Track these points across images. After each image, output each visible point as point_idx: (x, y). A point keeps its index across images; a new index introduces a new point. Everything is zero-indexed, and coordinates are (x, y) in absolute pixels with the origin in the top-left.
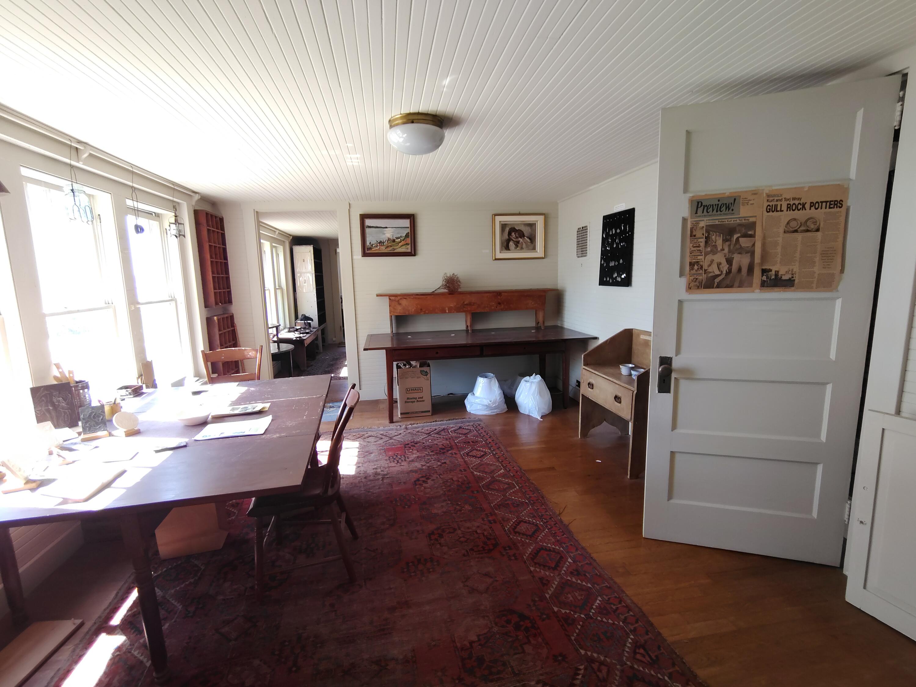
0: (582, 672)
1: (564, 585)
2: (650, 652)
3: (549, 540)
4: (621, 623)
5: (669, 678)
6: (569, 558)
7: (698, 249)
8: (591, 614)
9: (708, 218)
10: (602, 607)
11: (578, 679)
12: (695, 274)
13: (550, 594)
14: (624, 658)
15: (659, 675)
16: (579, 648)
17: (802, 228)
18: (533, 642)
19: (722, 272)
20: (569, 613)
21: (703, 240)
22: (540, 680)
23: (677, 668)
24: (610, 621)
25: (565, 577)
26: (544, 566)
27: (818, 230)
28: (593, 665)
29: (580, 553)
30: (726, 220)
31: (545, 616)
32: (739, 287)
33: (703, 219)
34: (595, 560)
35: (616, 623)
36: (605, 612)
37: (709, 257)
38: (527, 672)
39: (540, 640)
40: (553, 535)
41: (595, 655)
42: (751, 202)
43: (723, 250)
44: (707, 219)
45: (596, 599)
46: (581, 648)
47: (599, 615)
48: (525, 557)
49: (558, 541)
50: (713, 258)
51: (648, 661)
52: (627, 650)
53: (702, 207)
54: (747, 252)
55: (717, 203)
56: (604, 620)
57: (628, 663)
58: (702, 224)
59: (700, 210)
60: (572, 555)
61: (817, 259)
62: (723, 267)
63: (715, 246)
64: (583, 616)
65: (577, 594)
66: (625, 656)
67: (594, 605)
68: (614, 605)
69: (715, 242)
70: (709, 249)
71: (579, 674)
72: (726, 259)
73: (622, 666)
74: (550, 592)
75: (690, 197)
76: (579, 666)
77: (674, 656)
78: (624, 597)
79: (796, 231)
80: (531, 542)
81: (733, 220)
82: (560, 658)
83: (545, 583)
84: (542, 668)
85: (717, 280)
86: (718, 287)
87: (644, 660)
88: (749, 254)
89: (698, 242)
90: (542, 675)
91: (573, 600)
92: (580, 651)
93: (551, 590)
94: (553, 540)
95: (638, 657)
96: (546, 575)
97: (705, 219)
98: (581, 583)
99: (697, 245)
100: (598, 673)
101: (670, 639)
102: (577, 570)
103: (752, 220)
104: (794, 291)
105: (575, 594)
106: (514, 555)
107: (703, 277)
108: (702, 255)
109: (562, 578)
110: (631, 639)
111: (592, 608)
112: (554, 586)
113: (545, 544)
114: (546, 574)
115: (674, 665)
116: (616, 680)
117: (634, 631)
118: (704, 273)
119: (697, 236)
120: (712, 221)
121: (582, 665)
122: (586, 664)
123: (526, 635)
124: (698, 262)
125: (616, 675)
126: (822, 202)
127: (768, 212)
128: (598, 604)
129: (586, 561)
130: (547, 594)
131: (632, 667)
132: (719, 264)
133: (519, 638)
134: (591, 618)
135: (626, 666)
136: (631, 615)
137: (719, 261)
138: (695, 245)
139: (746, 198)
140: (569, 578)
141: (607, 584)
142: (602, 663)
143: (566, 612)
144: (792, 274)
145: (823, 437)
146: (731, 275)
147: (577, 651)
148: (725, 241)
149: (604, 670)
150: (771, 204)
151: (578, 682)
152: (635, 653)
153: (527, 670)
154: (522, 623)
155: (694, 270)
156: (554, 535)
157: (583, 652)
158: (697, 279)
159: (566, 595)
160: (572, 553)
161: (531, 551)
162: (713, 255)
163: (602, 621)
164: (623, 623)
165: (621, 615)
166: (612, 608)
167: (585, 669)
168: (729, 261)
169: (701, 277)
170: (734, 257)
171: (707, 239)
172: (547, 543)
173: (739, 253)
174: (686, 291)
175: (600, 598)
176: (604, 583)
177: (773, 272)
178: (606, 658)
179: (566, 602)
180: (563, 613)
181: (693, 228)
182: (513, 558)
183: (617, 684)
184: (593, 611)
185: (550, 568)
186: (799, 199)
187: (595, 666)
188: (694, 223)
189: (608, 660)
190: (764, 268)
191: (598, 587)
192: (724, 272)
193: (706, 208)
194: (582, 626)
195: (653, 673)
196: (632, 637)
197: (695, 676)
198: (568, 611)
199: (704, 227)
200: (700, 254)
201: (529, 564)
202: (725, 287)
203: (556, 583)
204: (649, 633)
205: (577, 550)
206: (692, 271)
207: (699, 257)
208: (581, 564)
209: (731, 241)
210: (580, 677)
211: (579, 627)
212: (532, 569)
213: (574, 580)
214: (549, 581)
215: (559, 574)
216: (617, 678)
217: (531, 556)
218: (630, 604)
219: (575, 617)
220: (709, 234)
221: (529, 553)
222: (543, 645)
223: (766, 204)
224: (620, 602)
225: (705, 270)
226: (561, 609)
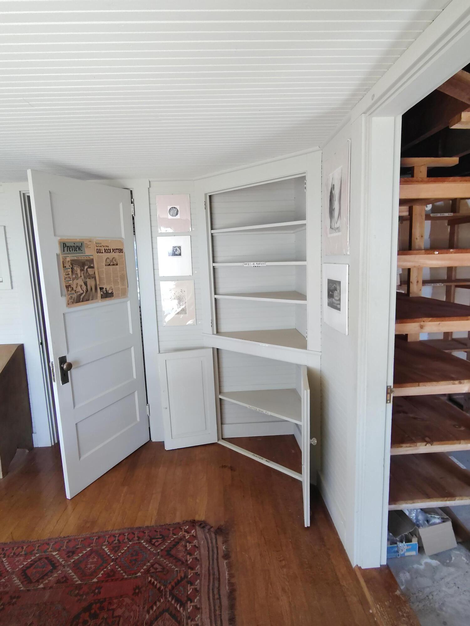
0: (153, 580)
1: (76, 567)
2: (156, 537)
3: (18, 561)
4: (130, 543)
5: (175, 535)
6: (52, 553)
7: (68, 276)
8: (113, 557)
9: (72, 255)
10: (112, 548)
11: (156, 585)
12: (70, 294)
13: (78, 579)
14: (154, 552)
15: (172, 539)
16: (136, 576)
17: (112, 263)
18: (115, 606)
19: (83, 291)
20: (103, 572)
21: (70, 270)
22: (147, 610)
23: (171, 529)
24: (125, 549)
25: (70, 563)
26: (44, 576)
27: (117, 265)
28: (151, 571)
29: (53, 543)
30: (80, 257)
31: (97, 591)
32: (92, 300)
33: (68, 256)
34: (68, 536)
35: (128, 546)
36: (117, 548)
37: (75, 281)
38: (137, 618)
39: (115, 601)
40: (14, 556)
41: (145, 567)
42: (89, 246)
43: (81, 276)
44: (70, 255)
45: (104, 550)
46: (136, 574)
47: (117, 553)
48: (22, 589)
49: (26, 555)
50: (77, 282)
51: (162, 541)
52: (150, 548)
53: (66, 247)
54: (93, 278)
55: (74, 245)
56: (122, 551)
57: (158, 551)
58: (68, 259)
59: (66, 249)
60: (50, 550)
61: (119, 281)
62: (83, 288)
63: (77, 274)
64: (112, 564)
65: (91, 560)
66: (153, 551)
67: (107, 553)
68: (115, 541)
69: (77, 272)
70: (74, 276)
71: (154, 583)
72: (84, 282)
73: (159, 555)
74: (77, 579)
75: (59, 239)
76: (148, 580)
77: (164, 527)
78: (112, 533)
79: (109, 265)
80: (7, 578)
81: (83, 257)
82: (137, 591)
83: (64, 580)
84: (139, 606)
85: (82, 297)
86: (82, 301)
87: (159, 542)
88: (94, 279)
89: (68, 272)
90: (144, 608)
91: (95, 565)
92: (137, 576)
93: (74, 578)
94: (22, 558)
95: (157, 544)
96: (57, 576)
97: (69, 255)
98: (82, 554)
99: (68, 274)
100: (158, 570)
101: (153, 523)
102: (69, 552)
103: (91, 257)
104: (114, 299)
105: (90, 562)
106: (12, 598)
107: (75, 296)
108: (71, 280)
109: (69, 566)
110: (144, 542)
111: (109, 555)
112: (73, 574)
113: (21, 567)
114: (55, 577)
115: (169, 530)
116: (166, 562)
117: (139, 538)
118: (74, 292)
119: (67, 268)
120: (73, 257)
121: (148, 578)
122: (148, 575)
123: (106, 610)
124: (70, 285)
125: (162, 561)
126: (116, 249)
127: (97, 253)
128: (108, 550)
129: (64, 542)
130: (76, 582)
131: (162, 550)
132: (81, 286)
133: (105, 617)
134: (117, 559)
135: (160, 553)
136: (128, 535)
137: (81, 284)
138: (66, 274)
139: (87, 244)
140: (72, 561)
141: (95, 538)
142: (152, 565)
143: (102, 574)
144: (112, 290)
145: (135, 377)
146: (88, 292)
147: (136, 577)
148: (81, 270)
149: (156, 566)
150: (98, 248)
151: (159, 585)
152: (154, 545)
153: (136, 618)
154: (93, 611)
155: (69, 291)
156: (16, 555)
157: (139, 574)
158: (72, 297)
159: (86, 568)
160: (48, 549)
161: (19, 581)
162: (77, 280)
163: (122, 553)
164: (130, 541)
165: (124, 541)
166: (116, 543)
167: (152, 577)
168: (86, 284)
169: (73, 296)
170: (87, 281)
171: (72, 268)
172: (21, 564)
173: (89, 279)
174: (67, 307)
175: (104, 547)
176: (93, 540)
177: (104, 289)
178: (150, 562)
179: (93, 570)
180: (101, 577)
181: (64, 261)
182: (14, 600)
183: (168, 563)
184: (112, 556)
185: (51, 572)
186: (108, 247)
187: (152, 570)
188: (64, 258)
189: (152, 561)
190: (100, 287)
191: (94, 544)
192: (85, 291)
193: (68, 248)
194: (120, 567)
195: (169, 542)
196: (142, 541)
197: (179, 523)
198: (102, 572)
199: (69, 261)
200: (70, 280)
201: (33, 587)
202: (86, 301)
203: (70, 571)
204: (145, 532)
205: (48, 544)
206: (68, 292)
207: (70, 282)
208: (64, 547)
209: (84, 270)
210: (156, 582)
211: (119, 569)
212: (41, 586)
213: (76, 558)
214: (65, 577)
215: (64, 566)
216: (165, 561)
217: (25, 583)
218: (120, 532)
219: (110, 569)
220: (73, 266)
221: (20, 583)
222: (121, 599)
223: (96, 248)
224: (114, 536)
225: (75, 291)
226: (97, 577)
